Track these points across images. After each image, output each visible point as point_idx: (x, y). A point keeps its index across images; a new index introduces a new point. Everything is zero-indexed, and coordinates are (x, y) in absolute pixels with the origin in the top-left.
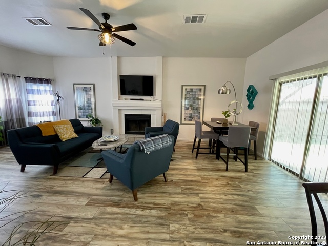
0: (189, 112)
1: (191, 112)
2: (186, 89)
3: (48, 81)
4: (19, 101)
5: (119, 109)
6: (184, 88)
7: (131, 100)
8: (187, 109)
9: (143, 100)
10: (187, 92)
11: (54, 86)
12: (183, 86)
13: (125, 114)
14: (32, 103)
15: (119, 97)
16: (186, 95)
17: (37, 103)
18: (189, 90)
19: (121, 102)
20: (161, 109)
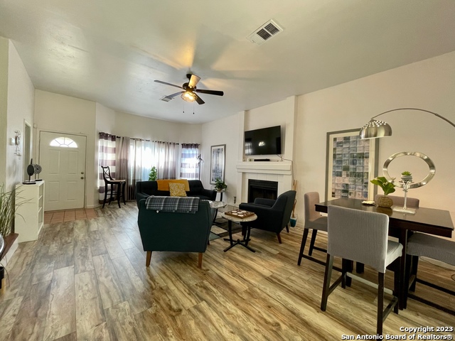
0: (342, 182)
1: (347, 180)
2: (335, 139)
3: (196, 146)
4: (175, 164)
6: (332, 137)
8: (339, 174)
9: (268, 160)
10: (338, 143)
11: (200, 151)
12: (328, 134)
14: (183, 166)
16: (335, 149)
17: (187, 166)
18: (342, 140)
20: (290, 173)
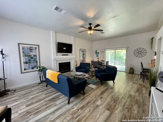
5: (56, 61)
7: (63, 55)
13: (59, 63)
15: (57, 54)
19: (57, 56)
